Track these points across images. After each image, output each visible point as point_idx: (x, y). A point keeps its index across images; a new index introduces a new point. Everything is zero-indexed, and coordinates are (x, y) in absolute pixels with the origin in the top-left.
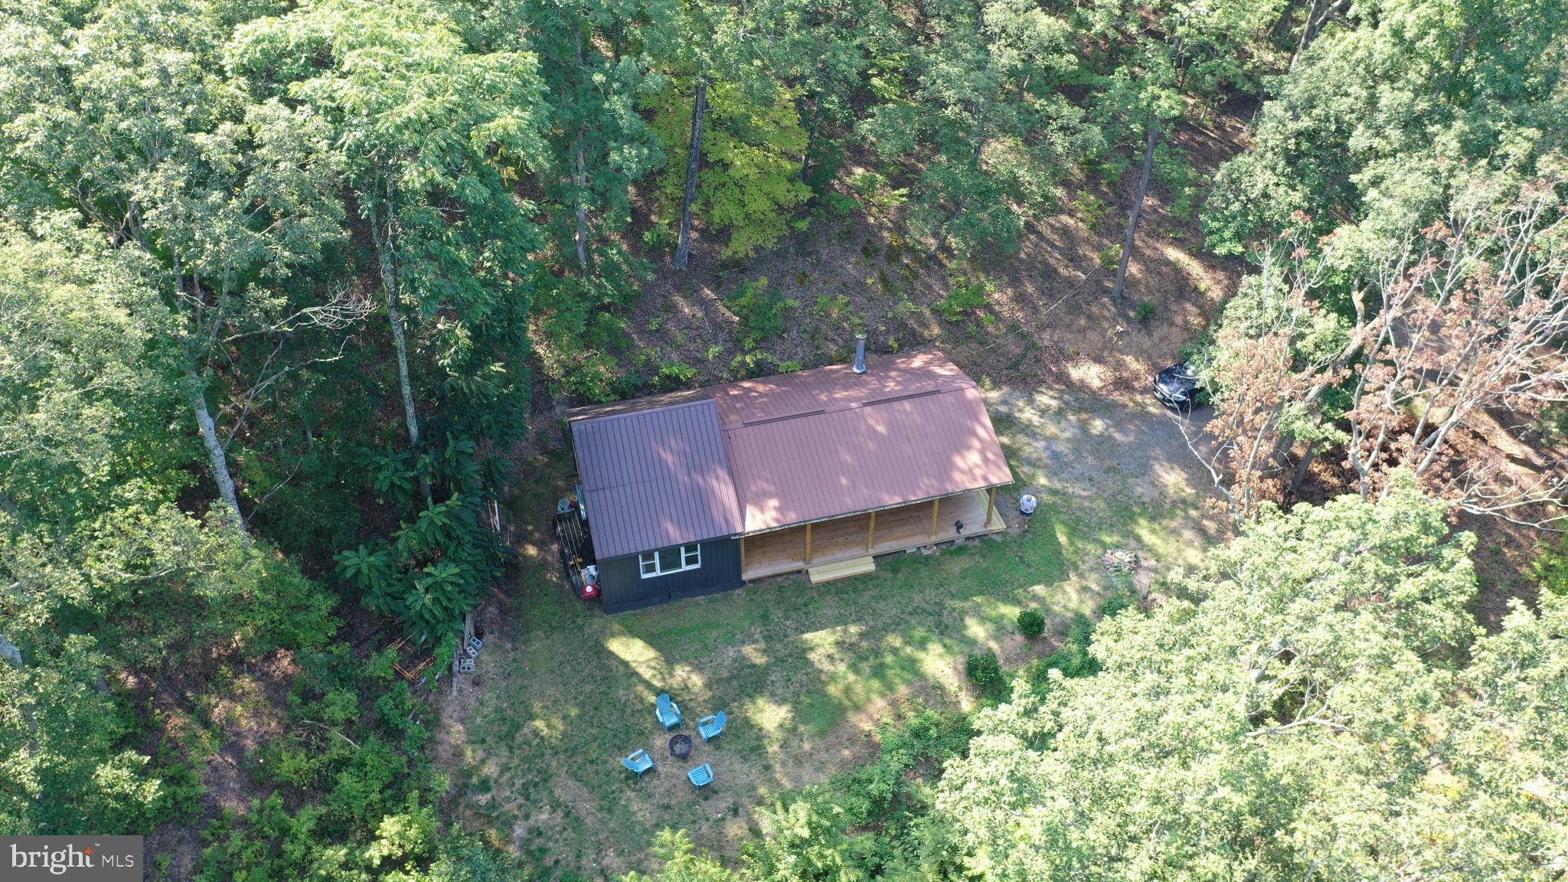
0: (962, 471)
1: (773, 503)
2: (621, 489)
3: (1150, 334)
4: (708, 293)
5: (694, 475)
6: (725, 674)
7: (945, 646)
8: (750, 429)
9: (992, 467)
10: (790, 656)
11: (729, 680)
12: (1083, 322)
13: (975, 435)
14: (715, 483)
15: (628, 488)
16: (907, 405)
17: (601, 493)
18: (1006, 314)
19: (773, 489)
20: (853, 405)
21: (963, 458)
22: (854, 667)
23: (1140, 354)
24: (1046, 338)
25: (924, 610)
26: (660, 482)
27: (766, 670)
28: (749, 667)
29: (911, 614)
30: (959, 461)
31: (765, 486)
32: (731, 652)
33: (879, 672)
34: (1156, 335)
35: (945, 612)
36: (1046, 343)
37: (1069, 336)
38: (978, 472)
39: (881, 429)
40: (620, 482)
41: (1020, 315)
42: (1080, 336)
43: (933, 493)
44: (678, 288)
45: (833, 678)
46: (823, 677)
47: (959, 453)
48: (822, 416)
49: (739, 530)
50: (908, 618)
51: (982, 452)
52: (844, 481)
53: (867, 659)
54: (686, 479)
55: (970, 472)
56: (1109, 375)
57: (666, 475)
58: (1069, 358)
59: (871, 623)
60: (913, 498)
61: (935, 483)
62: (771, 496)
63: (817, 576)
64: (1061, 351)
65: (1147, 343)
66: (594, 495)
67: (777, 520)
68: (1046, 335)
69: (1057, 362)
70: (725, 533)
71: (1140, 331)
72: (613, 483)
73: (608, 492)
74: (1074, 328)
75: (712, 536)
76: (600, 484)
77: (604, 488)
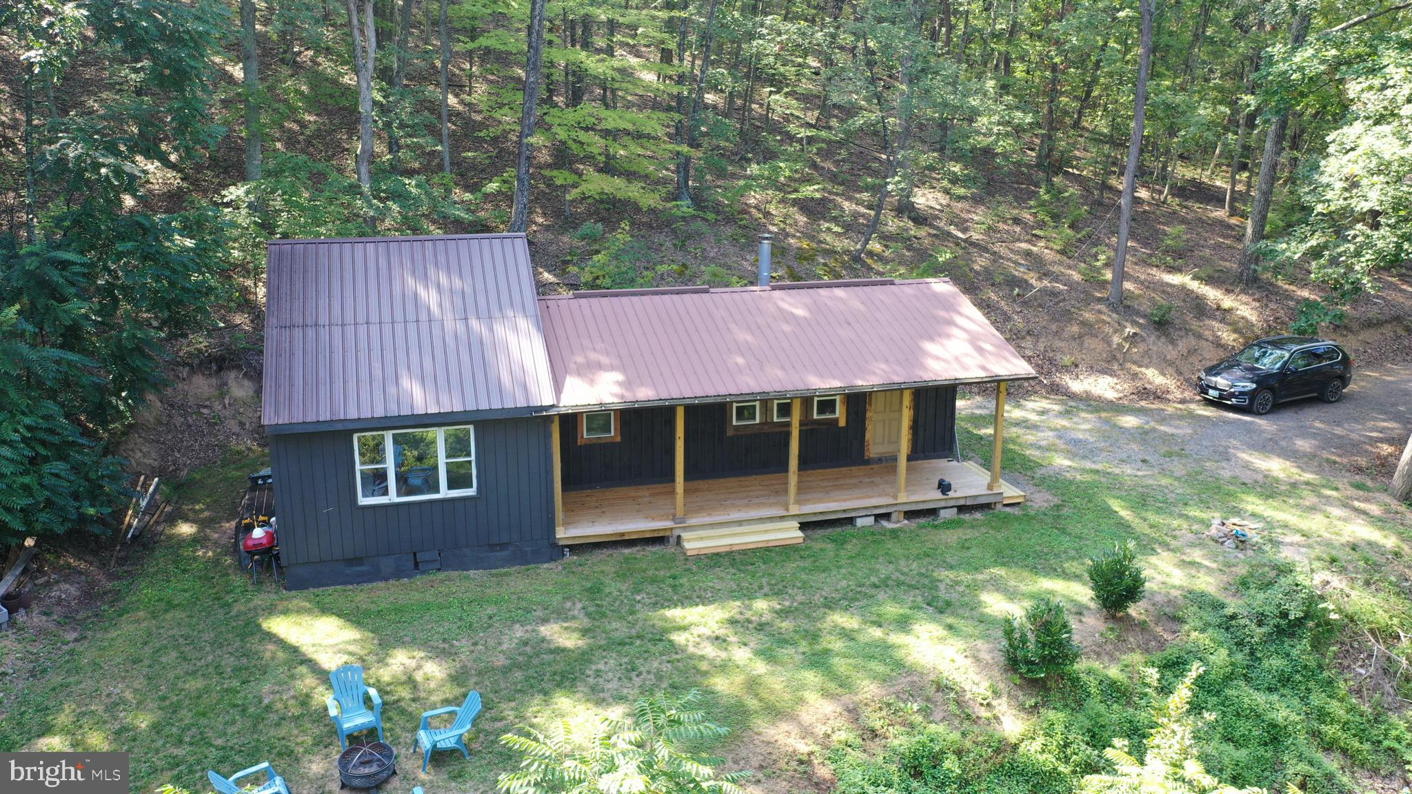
0: (941, 359)
1: (614, 376)
2: (337, 331)
3: (1173, 342)
5: (474, 323)
6: (500, 661)
7: (950, 627)
8: (583, 300)
9: (992, 357)
10: (639, 637)
11: (506, 671)
12: (1075, 329)
14: (512, 339)
15: (350, 330)
16: (841, 293)
17: (298, 333)
19: (615, 362)
20: (755, 289)
22: (766, 654)
23: (1164, 364)
25: (899, 584)
27: (584, 657)
28: (552, 652)
29: (875, 586)
30: (934, 349)
31: (602, 356)
32: (519, 632)
33: (818, 661)
34: (1183, 346)
35: (942, 586)
37: (1058, 344)
38: (971, 361)
39: (801, 312)
40: (335, 320)
42: (1075, 344)
43: (897, 379)
45: (723, 667)
46: (704, 666)
47: (931, 340)
48: (705, 295)
49: (548, 400)
50: (873, 591)
52: (740, 360)
53: (794, 644)
54: (460, 327)
55: (955, 360)
56: (1127, 387)
57: (423, 317)
58: (1065, 369)
59: (800, 598)
61: (897, 369)
62: (611, 368)
63: (694, 543)
64: (1051, 360)
65: (1172, 353)
66: (285, 333)
67: (619, 396)
69: (1047, 374)
70: (521, 405)
71: (1159, 338)
72: (324, 321)
73: (311, 333)
74: (1065, 335)
75: (496, 405)
76: (298, 320)
77: (305, 326)
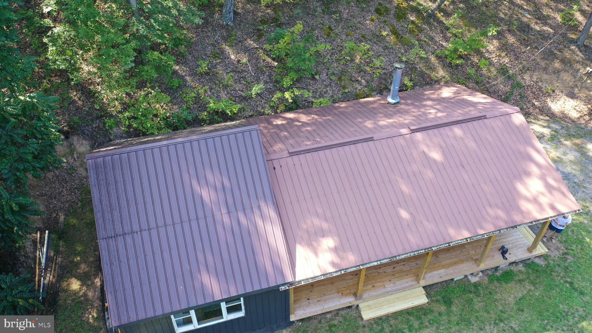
0: (527, 199)
1: (328, 243)
2: (145, 234)
4: (251, 43)
5: (236, 214)
8: (295, 158)
9: (556, 194)
12: (557, 65)
13: (531, 160)
14: (260, 222)
15: (154, 232)
16: (457, 130)
17: (120, 239)
18: (495, 60)
19: (325, 226)
20: (404, 131)
21: (524, 184)
24: (527, 79)
26: (194, 224)
30: (520, 188)
31: (317, 222)
36: (528, 83)
38: (544, 200)
39: (436, 155)
40: (144, 226)
41: (507, 60)
44: (225, 39)
47: (521, 179)
48: (371, 143)
49: (290, 279)
51: (543, 178)
52: (404, 214)
54: (227, 219)
55: (535, 201)
56: (583, 107)
58: (548, 94)
60: (482, 232)
61: (501, 213)
62: (324, 234)
64: (540, 89)
66: (112, 242)
67: (333, 264)
68: (527, 77)
69: (537, 99)
70: (273, 284)
72: (136, 228)
75: (258, 288)
76: (119, 231)
77: (124, 234)
